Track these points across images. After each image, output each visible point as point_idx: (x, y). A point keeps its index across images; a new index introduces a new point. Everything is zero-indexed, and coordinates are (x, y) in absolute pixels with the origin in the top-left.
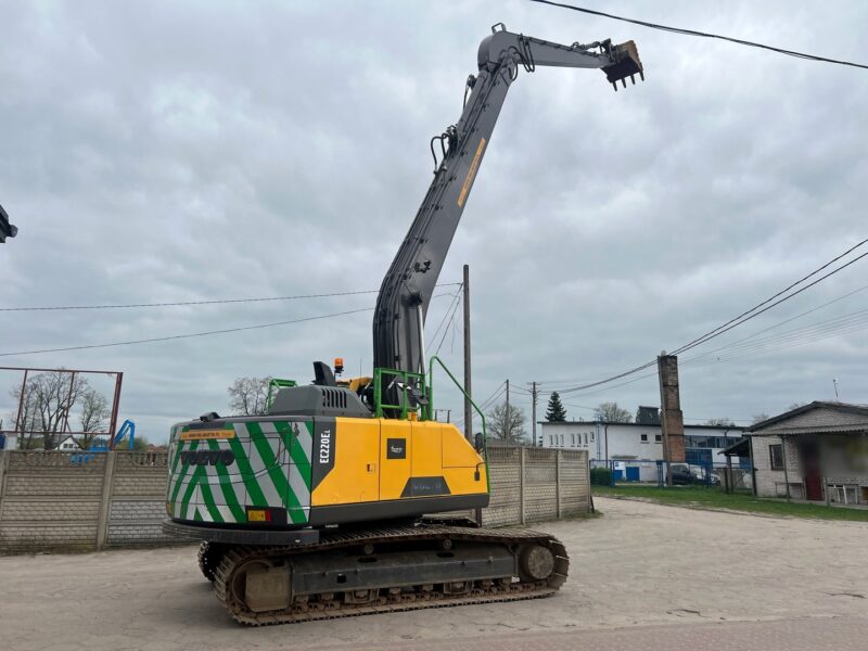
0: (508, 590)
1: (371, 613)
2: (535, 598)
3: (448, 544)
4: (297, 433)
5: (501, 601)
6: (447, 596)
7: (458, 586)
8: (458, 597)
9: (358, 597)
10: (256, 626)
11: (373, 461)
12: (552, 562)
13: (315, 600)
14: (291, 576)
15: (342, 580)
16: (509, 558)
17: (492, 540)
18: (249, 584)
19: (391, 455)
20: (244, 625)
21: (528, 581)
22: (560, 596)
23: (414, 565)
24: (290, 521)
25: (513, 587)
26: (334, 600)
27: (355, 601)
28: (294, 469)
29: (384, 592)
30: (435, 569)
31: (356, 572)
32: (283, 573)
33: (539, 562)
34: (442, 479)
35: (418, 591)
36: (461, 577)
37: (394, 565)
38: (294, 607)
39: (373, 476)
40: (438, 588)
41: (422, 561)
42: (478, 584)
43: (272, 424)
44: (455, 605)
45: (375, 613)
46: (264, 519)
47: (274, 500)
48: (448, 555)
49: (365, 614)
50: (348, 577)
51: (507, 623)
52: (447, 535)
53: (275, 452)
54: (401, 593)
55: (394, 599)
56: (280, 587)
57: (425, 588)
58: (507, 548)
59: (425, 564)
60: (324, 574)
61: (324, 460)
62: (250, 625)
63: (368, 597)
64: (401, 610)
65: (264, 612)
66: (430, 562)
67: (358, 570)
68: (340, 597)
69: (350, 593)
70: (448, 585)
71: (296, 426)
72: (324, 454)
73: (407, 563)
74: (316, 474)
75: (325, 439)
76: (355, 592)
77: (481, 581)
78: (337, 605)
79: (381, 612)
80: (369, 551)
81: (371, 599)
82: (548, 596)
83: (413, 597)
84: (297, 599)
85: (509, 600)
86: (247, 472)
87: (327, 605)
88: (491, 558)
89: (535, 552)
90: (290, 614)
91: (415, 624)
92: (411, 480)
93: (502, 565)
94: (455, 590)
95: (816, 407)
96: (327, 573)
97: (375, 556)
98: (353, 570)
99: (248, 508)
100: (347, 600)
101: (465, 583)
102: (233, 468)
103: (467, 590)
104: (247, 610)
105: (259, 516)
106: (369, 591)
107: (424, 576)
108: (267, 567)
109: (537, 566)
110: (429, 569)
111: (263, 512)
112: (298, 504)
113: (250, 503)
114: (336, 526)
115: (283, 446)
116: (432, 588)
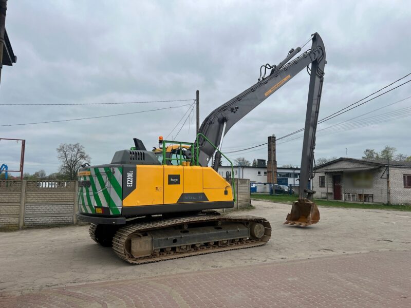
0: (245, 243)
1: (189, 256)
2: (258, 246)
3: (220, 223)
4: (114, 172)
5: (244, 248)
6: (220, 247)
7: (225, 242)
8: (224, 247)
9: (182, 249)
10: (138, 264)
11: (160, 186)
12: (264, 230)
13: (162, 251)
14: (152, 240)
15: (175, 241)
16: (246, 229)
17: (233, 221)
18: (132, 244)
19: (170, 183)
20: (132, 264)
21: (253, 238)
22: (267, 245)
23: (206, 233)
24: (111, 213)
25: (247, 242)
26: (171, 251)
27: (181, 251)
28: (112, 189)
29: (193, 246)
30: (215, 235)
31: (181, 237)
32: (148, 239)
33: (258, 230)
34: (203, 194)
35: (207, 245)
36: (226, 238)
37: (198, 234)
38: (153, 255)
39: (160, 193)
40: (216, 243)
41: (209, 232)
42: (233, 241)
43: (103, 168)
44: (225, 251)
45: (191, 256)
46: (101, 212)
47: (104, 204)
48: (220, 228)
49: (187, 257)
50: (178, 240)
51: (254, 258)
52: (219, 219)
53: (105, 182)
54: (200, 247)
55: (197, 249)
56: (147, 246)
57: (211, 244)
58: (244, 224)
59: (210, 233)
60: (167, 239)
61: (129, 185)
62: (135, 264)
63: (186, 249)
64: (202, 254)
65: (139, 258)
66: (212, 231)
67: (182, 236)
68: (174, 249)
69: (179, 247)
70: (221, 242)
71: (113, 169)
72: (129, 182)
73: (203, 233)
74: (125, 192)
75: (130, 175)
76: (181, 246)
77: (234, 240)
78: (172, 253)
79: (194, 256)
80: (186, 227)
81: (188, 250)
82: (263, 245)
83: (205, 248)
84: (155, 251)
85: (247, 248)
86: (95, 190)
87: (167, 253)
88: (238, 229)
89: (257, 226)
90: (151, 258)
91: (213, 260)
92: (183, 194)
93: (244, 231)
94: (224, 244)
95: (341, 160)
96: (168, 238)
97: (188, 230)
98: (180, 236)
99: (95, 207)
100: (177, 250)
101: (228, 241)
102: (90, 189)
103: (228, 244)
104: (132, 257)
105: (99, 211)
106: (187, 246)
107: (211, 238)
108: (140, 236)
109: (258, 232)
110: (212, 235)
111: (100, 209)
112: (115, 206)
113: (96, 205)
114: (161, 215)
115: (107, 179)
116: (214, 243)
